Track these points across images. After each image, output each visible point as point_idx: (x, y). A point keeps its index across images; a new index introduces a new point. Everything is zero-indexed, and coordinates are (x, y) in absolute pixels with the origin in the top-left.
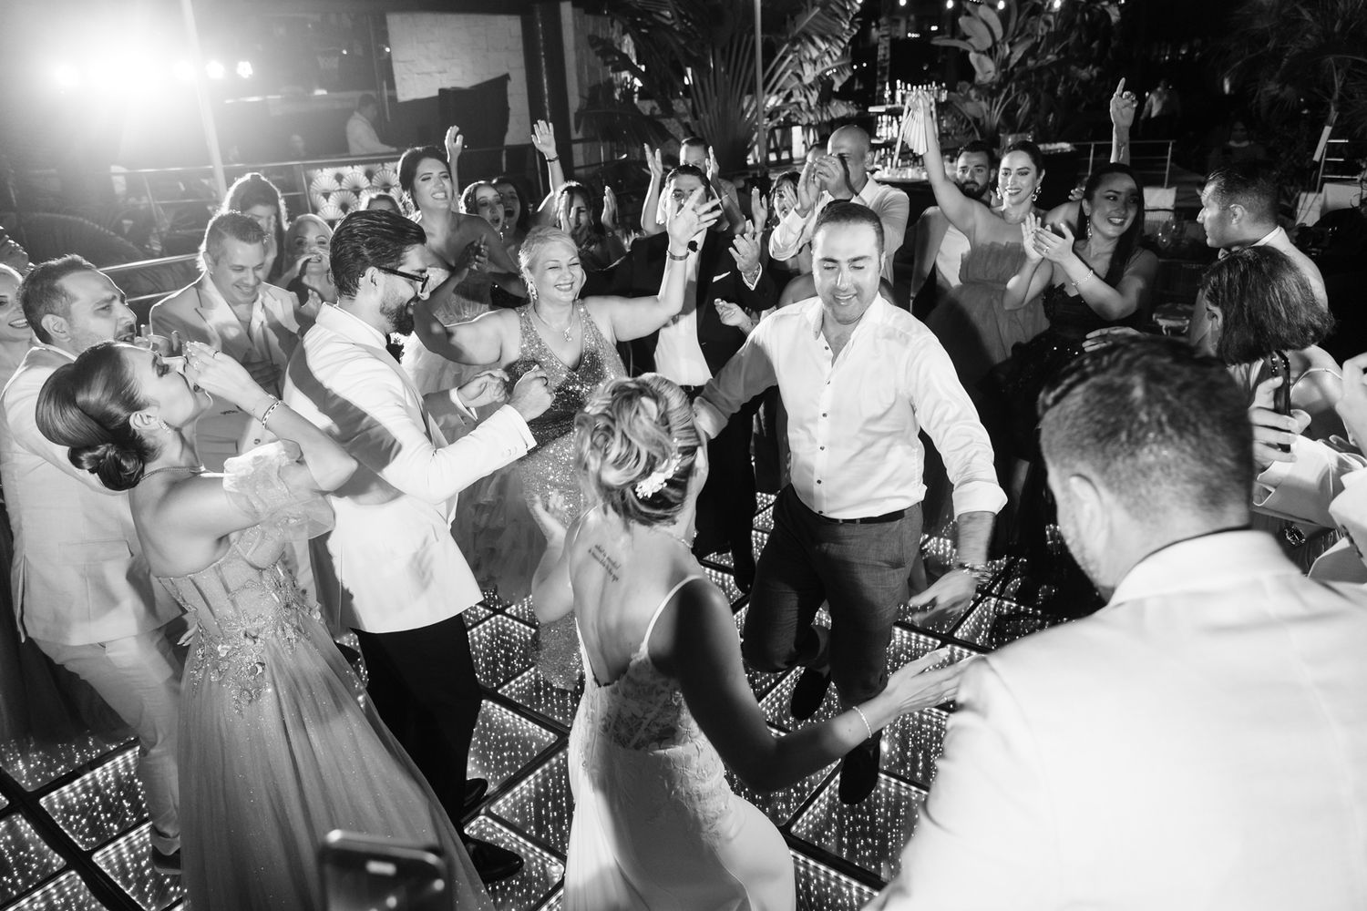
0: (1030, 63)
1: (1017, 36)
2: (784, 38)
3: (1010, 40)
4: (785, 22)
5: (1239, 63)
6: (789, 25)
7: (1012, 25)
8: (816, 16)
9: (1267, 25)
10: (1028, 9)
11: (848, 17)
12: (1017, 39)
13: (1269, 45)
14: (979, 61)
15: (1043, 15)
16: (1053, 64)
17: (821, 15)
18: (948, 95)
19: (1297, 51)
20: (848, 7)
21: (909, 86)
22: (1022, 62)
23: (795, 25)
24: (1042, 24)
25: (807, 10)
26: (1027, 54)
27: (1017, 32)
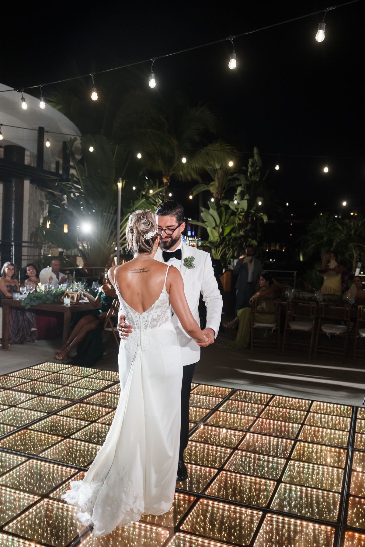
0: (233, 235)
1: (226, 223)
2: (129, 210)
3: (223, 225)
4: (130, 203)
5: (313, 245)
6: (131, 204)
7: (223, 218)
8: (143, 203)
9: (322, 231)
10: (230, 213)
11: (157, 205)
12: (226, 225)
13: (324, 239)
14: (211, 231)
15: (237, 216)
16: (242, 237)
17: (145, 203)
18: (202, 243)
19: (339, 240)
20: (157, 201)
21: (185, 237)
22: (229, 234)
23: (134, 204)
24: (237, 219)
25: (139, 200)
26: (232, 231)
27: (226, 222)
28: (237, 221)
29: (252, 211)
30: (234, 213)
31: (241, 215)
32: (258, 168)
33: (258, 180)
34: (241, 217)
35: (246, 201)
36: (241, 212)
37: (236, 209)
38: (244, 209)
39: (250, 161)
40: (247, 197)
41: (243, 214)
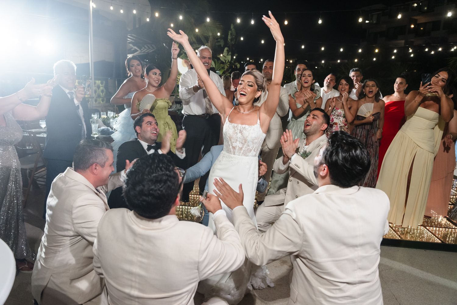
28: (226, 67)
29: (233, 62)
30: (222, 63)
31: (228, 64)
32: (234, 37)
33: (234, 43)
34: (228, 65)
35: (230, 56)
36: (228, 62)
37: (225, 60)
38: (228, 61)
39: (230, 32)
40: (230, 53)
41: (229, 63)
